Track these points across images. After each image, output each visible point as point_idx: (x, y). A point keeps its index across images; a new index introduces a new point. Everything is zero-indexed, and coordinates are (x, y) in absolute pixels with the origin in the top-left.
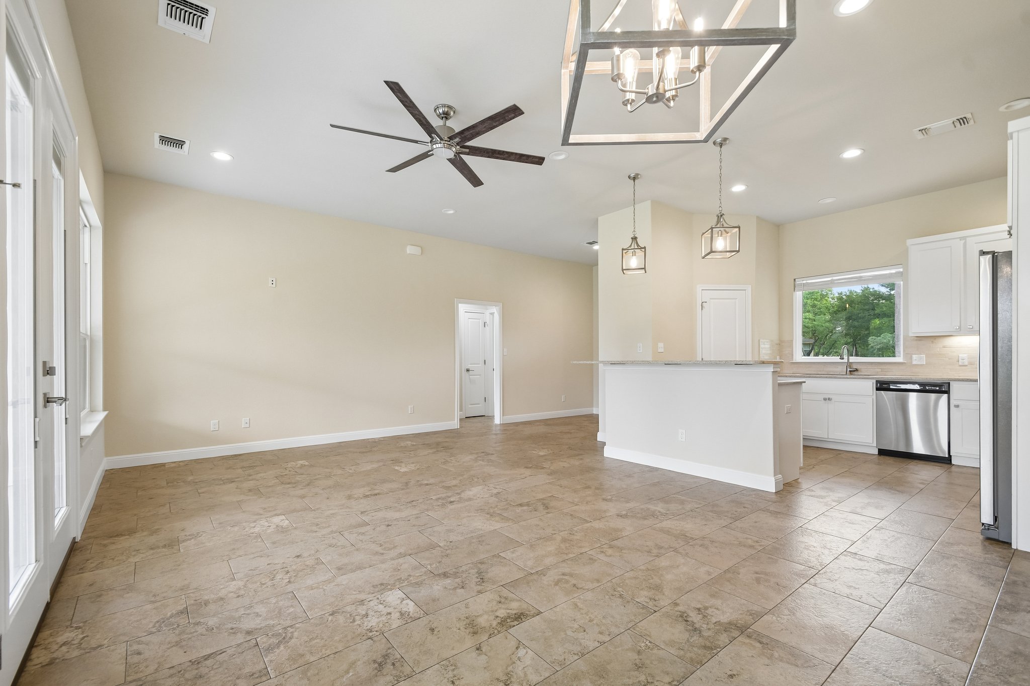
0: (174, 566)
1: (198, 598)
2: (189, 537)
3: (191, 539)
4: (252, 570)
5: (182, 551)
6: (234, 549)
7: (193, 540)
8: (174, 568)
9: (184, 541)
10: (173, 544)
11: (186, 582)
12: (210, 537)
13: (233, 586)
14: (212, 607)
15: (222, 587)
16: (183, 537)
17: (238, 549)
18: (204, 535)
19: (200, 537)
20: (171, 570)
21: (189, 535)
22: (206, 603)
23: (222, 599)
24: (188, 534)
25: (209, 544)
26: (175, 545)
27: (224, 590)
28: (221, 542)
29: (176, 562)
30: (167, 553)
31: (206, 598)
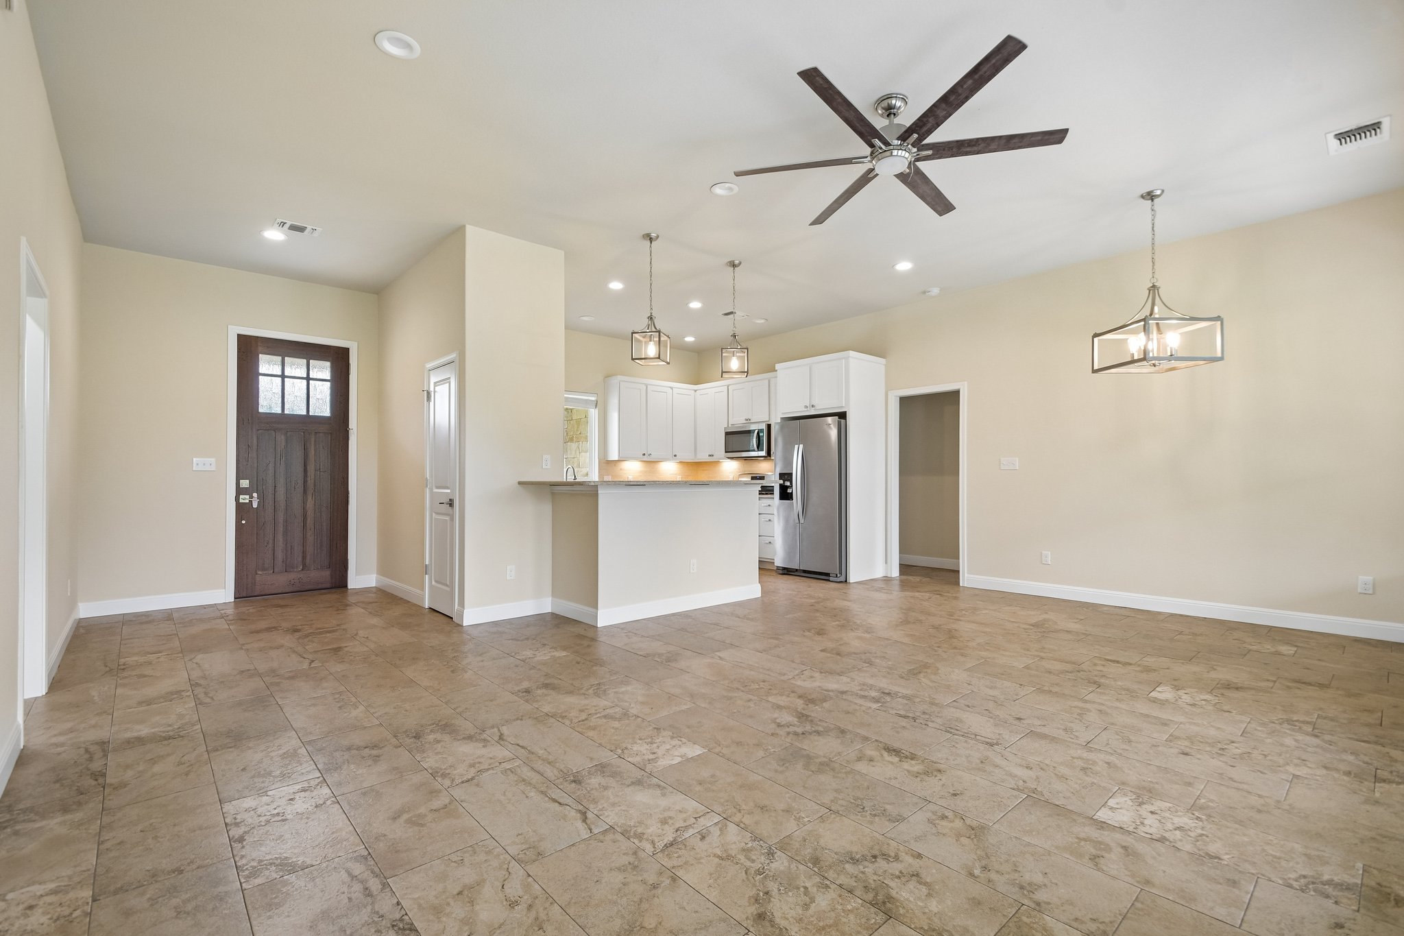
0: (1383, 843)
1: (1358, 783)
2: (1329, 889)
3: (1330, 882)
4: (1261, 772)
5: (1360, 865)
6: (1259, 811)
7: (1326, 877)
8: (1384, 840)
9: (1348, 888)
10: (1375, 895)
11: (1368, 807)
12: (1283, 863)
13: (1302, 771)
14: (1343, 767)
15: (1318, 778)
16: (1345, 901)
17: (1253, 808)
18: (1293, 876)
19: (1305, 877)
20: (1391, 838)
21: (1327, 897)
22: (1348, 773)
23: (1326, 768)
24: (1329, 903)
25: (1296, 846)
26: (1373, 889)
27: (1318, 774)
28: (1271, 837)
29: (1378, 849)
30: (1396, 880)
31: (1345, 778)
